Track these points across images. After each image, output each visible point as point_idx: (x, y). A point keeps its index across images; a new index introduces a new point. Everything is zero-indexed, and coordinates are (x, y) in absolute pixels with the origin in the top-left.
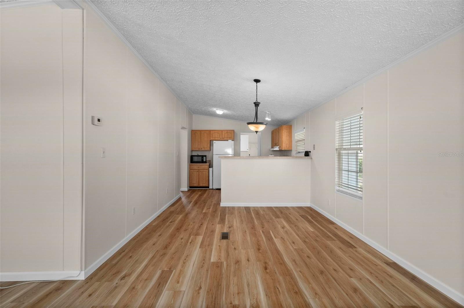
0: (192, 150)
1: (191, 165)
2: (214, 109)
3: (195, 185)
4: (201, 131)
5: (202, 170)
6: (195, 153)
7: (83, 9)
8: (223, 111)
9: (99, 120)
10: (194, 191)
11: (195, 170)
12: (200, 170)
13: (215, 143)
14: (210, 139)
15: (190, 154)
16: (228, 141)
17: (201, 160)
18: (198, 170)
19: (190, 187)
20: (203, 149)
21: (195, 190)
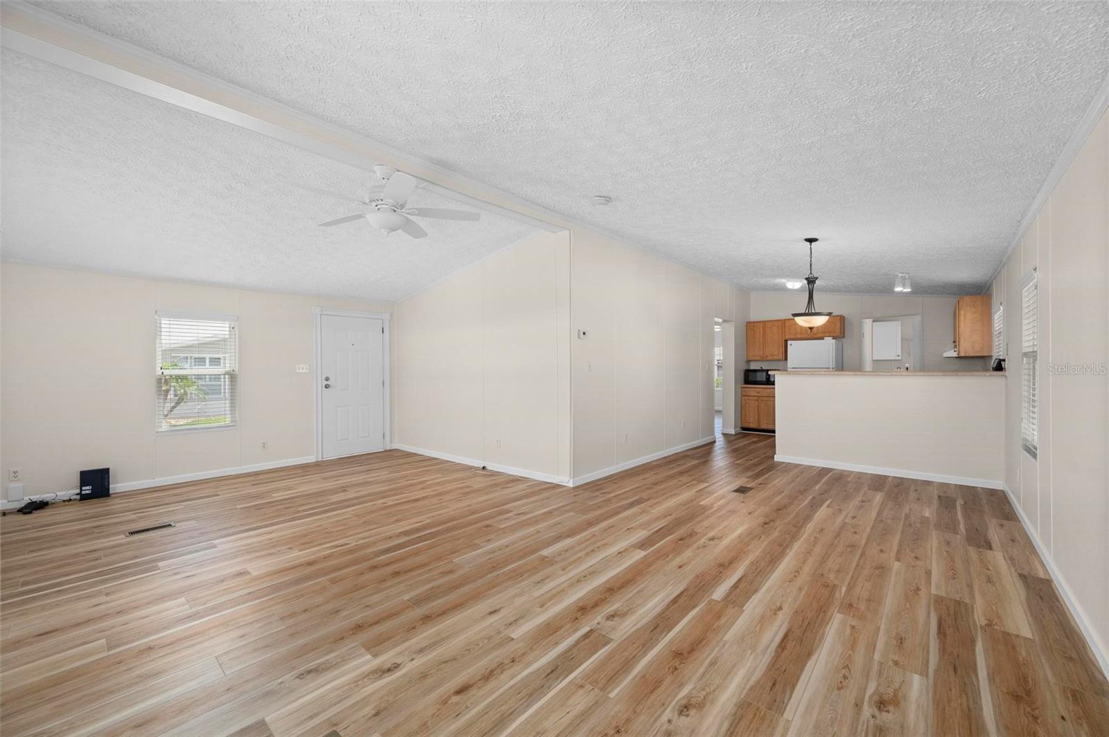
0: (749, 359)
1: (744, 388)
2: (783, 281)
3: (752, 426)
4: (764, 323)
5: (765, 398)
6: (753, 366)
7: (570, 230)
8: (801, 282)
9: (584, 333)
10: (745, 436)
11: (750, 398)
12: (762, 398)
13: (791, 345)
14: (785, 336)
15: (744, 367)
16: (823, 339)
17: (764, 379)
18: (757, 398)
19: (744, 429)
20: (769, 358)
21: (749, 435)
